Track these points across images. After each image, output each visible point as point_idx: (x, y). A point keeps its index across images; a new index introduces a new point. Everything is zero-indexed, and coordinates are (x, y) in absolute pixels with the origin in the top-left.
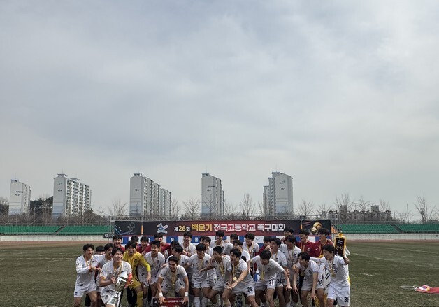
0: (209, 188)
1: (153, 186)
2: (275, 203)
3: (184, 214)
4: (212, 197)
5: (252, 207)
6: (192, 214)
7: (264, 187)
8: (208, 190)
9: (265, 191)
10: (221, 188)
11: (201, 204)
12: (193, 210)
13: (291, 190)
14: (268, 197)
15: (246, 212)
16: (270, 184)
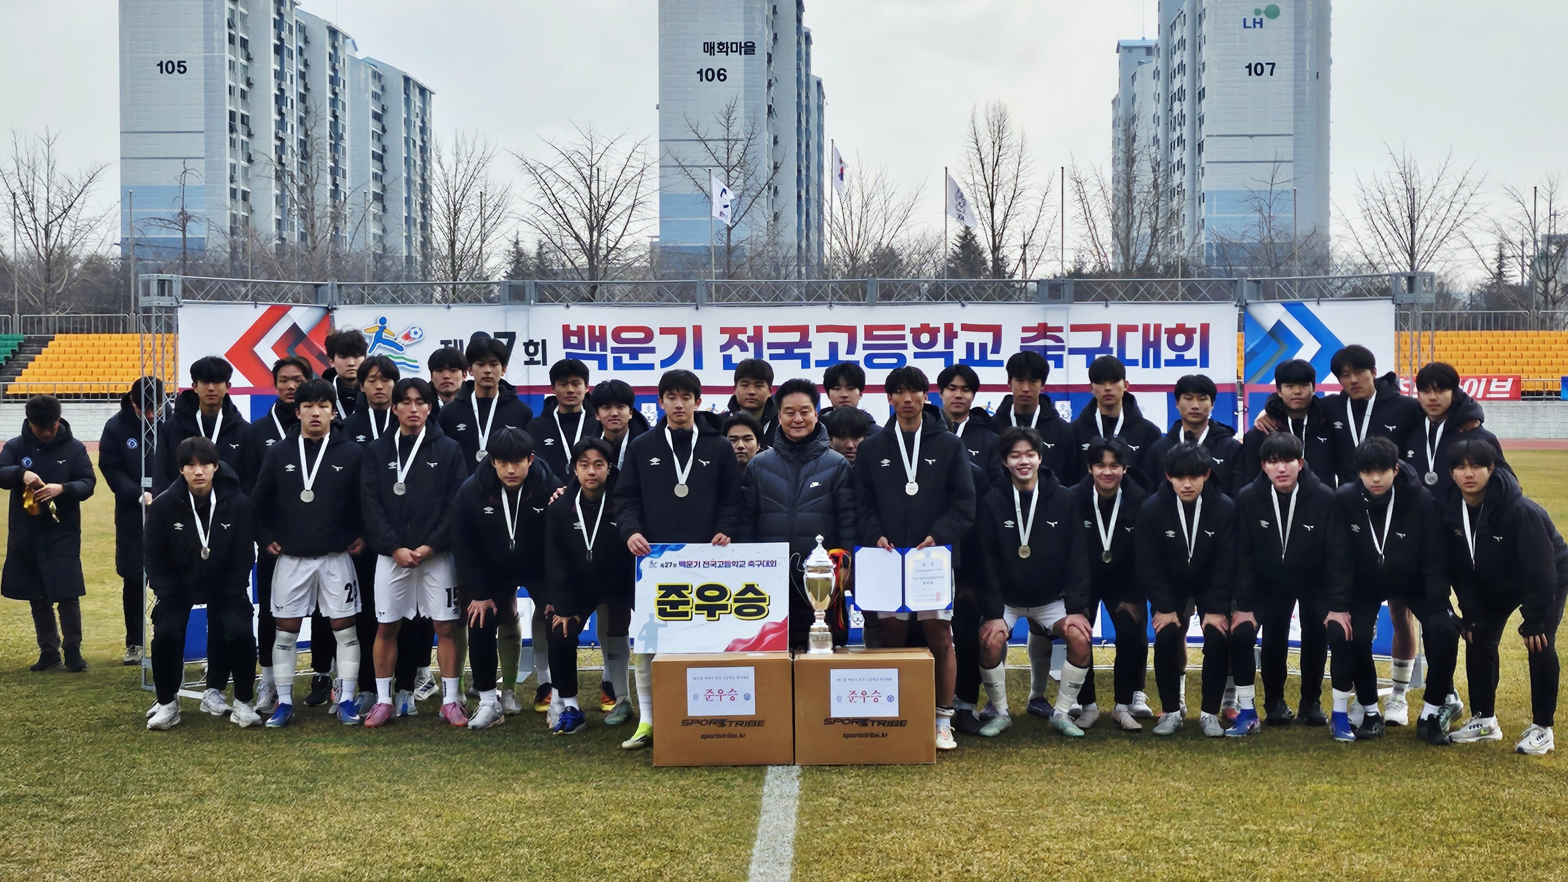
0: (718, 61)
1: (293, 43)
2: (1197, 173)
3: (530, 247)
4: (739, 129)
5: (1027, 205)
6: (591, 251)
7: (1125, 49)
8: (707, 75)
9: (1128, 79)
10: (803, 59)
11: (652, 183)
12: (596, 225)
13: (1321, 75)
14: (1145, 131)
15: (983, 240)
16: (1168, 27)
